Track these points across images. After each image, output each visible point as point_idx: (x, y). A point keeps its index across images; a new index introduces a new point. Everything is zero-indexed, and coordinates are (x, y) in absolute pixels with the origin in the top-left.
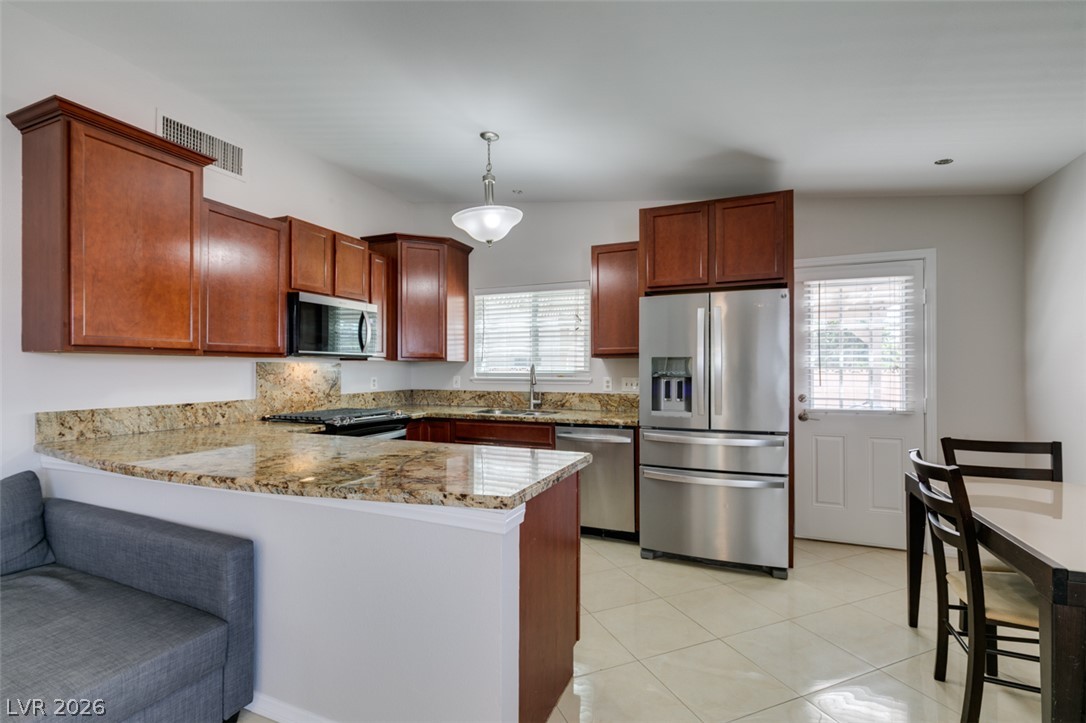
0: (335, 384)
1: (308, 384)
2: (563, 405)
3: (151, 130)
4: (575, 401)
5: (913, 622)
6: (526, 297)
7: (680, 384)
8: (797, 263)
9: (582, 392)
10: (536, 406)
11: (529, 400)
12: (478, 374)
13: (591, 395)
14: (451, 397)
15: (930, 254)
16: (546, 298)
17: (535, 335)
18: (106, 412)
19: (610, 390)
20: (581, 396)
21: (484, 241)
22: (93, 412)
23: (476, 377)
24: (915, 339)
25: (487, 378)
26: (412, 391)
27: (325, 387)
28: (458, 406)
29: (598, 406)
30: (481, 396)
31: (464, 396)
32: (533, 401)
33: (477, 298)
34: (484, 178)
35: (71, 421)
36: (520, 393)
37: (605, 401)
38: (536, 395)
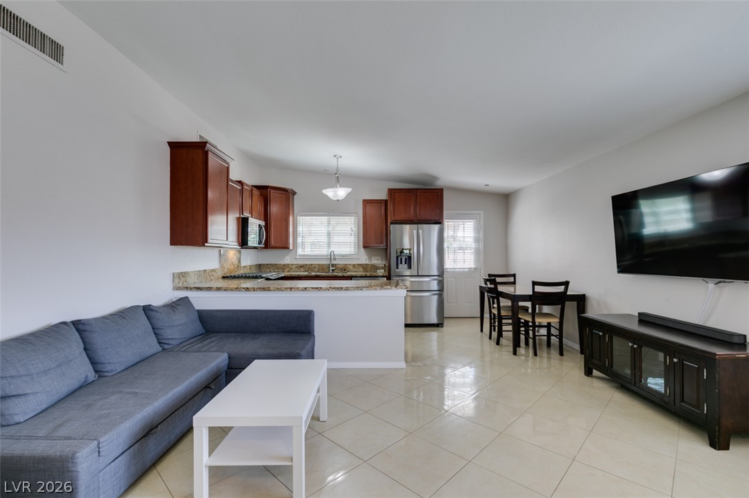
0: (239, 261)
1: (233, 261)
2: (345, 270)
3: (195, 141)
4: (351, 267)
5: (482, 331)
6: (325, 219)
7: (406, 259)
8: (445, 212)
9: (354, 263)
10: (332, 270)
11: (329, 268)
12: (299, 255)
13: (358, 265)
14: (284, 267)
15: (481, 212)
16: (334, 220)
17: (329, 234)
18: (188, 273)
19: (367, 262)
20: (354, 265)
21: (335, 199)
22: (185, 273)
23: (298, 257)
24: (477, 240)
25: (305, 257)
26: (260, 265)
27: (237, 262)
28: (288, 271)
29: (362, 270)
30: (301, 267)
31: (292, 267)
32: (331, 268)
33: (298, 218)
34: (336, 174)
35: (181, 276)
36: (323, 265)
37: (365, 267)
38: (333, 265)
